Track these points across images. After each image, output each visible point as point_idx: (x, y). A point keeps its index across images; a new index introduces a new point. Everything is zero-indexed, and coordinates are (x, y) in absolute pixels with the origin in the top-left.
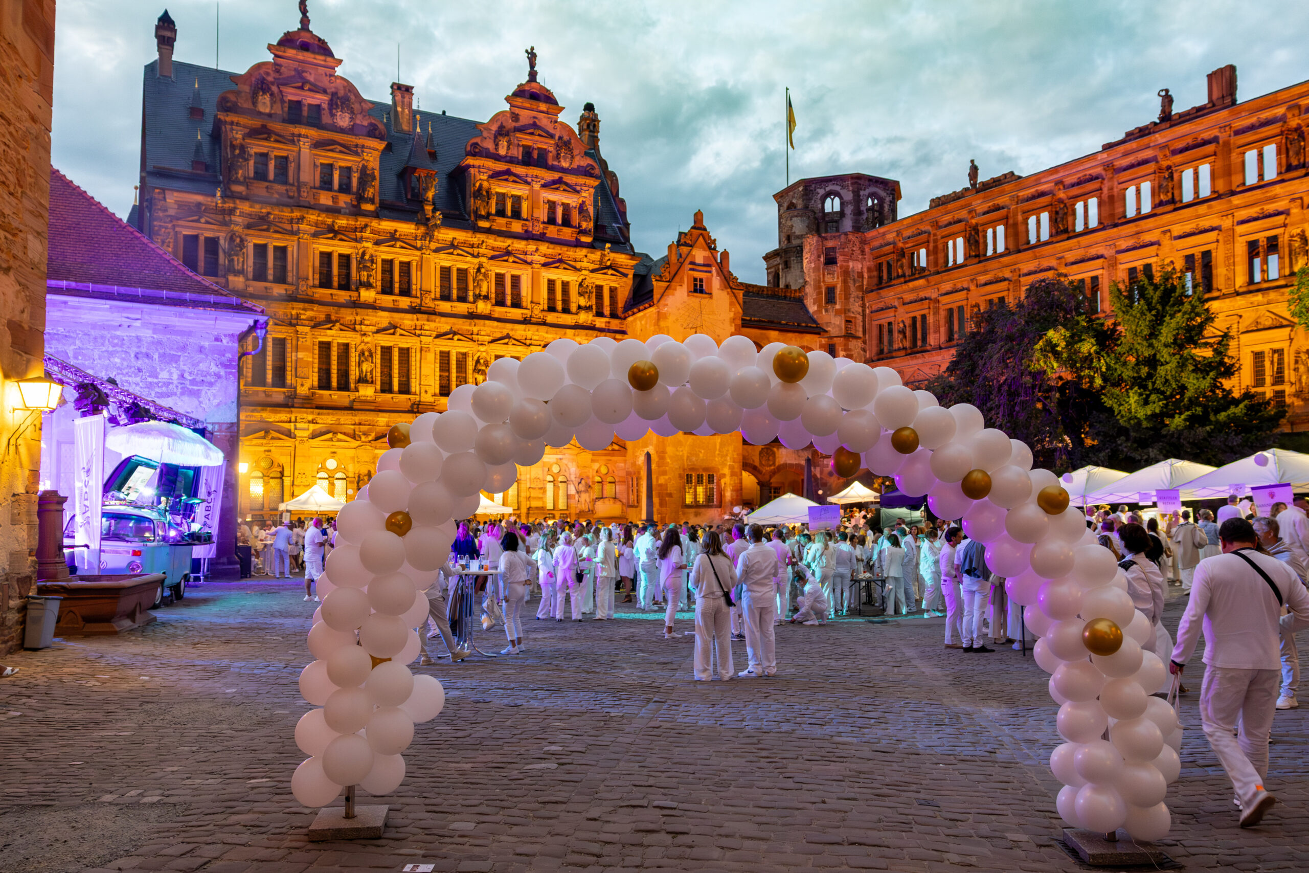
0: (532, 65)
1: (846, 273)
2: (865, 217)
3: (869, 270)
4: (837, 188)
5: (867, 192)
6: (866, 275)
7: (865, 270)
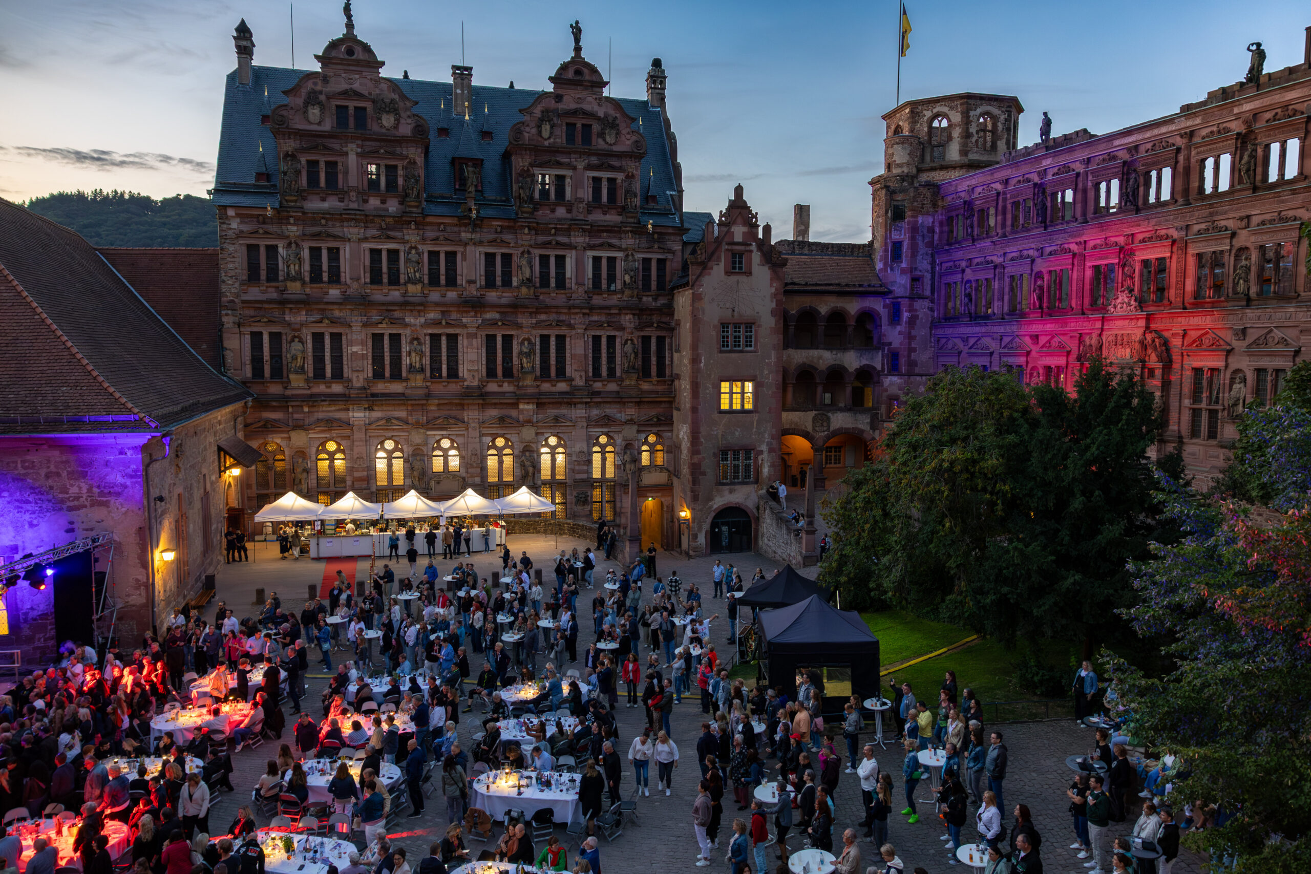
0: (577, 40)
1: (914, 229)
2: (974, 140)
3: (941, 224)
4: (945, 109)
5: (979, 111)
6: (937, 230)
7: (937, 224)
